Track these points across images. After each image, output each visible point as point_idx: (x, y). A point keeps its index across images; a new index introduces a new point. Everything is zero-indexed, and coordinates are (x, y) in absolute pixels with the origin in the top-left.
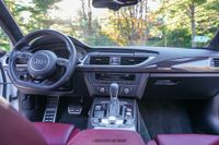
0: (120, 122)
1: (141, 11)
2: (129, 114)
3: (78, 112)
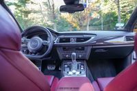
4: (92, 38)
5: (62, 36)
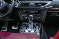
0: (32, 31)
3: (17, 28)
4: (49, 3)
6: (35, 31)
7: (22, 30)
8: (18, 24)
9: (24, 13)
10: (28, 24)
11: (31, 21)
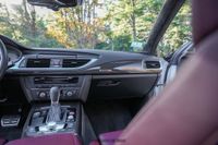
0: (60, 127)
1: (89, 17)
2: (71, 117)
5: (34, 56)
6: (66, 125)
7: (32, 129)
8: (20, 110)
9: (36, 82)
10: (48, 111)
11: (55, 100)
